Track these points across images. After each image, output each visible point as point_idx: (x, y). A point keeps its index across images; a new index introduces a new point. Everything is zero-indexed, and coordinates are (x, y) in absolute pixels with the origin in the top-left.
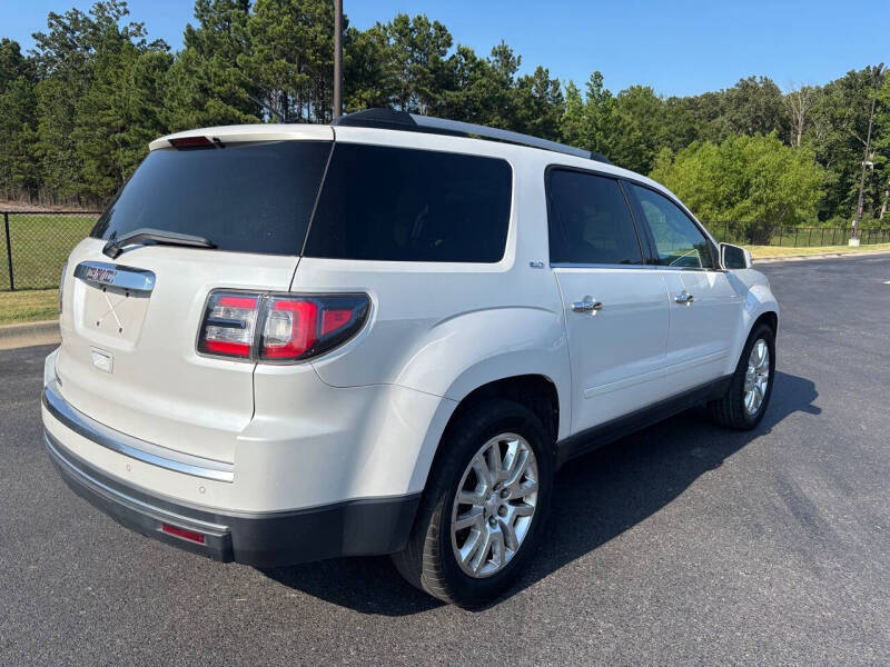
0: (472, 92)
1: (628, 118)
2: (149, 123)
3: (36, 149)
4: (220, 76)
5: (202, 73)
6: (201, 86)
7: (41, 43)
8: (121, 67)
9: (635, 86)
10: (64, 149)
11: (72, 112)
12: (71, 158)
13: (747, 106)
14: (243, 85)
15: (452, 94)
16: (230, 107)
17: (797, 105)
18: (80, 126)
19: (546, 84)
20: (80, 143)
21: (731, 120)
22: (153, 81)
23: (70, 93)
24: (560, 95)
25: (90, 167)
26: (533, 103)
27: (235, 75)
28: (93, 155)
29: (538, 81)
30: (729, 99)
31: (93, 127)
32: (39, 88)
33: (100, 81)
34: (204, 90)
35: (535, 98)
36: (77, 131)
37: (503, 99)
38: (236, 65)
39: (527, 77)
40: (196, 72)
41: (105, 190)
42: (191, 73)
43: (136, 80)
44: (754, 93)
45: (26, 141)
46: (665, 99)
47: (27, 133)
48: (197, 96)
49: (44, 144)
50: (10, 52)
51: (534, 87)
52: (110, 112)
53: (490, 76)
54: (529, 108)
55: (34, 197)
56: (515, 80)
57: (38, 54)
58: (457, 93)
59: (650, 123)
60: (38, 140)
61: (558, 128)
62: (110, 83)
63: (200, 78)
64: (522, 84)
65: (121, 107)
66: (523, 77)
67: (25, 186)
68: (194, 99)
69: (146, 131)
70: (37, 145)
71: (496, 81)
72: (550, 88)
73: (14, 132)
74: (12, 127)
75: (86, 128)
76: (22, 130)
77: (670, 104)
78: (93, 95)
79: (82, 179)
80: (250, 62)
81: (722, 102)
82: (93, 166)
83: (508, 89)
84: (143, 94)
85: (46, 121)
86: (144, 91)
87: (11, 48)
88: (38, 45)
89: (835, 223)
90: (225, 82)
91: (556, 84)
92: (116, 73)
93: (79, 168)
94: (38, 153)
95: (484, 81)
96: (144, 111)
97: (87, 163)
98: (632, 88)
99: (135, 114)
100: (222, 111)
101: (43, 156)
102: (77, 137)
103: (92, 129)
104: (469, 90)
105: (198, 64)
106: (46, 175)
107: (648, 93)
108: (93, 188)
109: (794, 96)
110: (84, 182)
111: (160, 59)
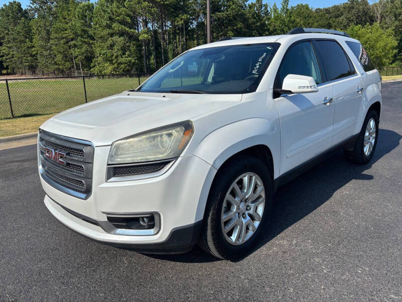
0: (229, 12)
1: (298, 20)
2: (86, 36)
3: (34, 51)
4: (118, 12)
5: (109, 11)
6: (110, 17)
7: (32, 2)
8: (69, 11)
9: (299, 4)
10: (46, 50)
11: (48, 33)
12: (50, 54)
13: (354, 11)
14: (128, 15)
15: (220, 14)
16: (123, 26)
17: (377, 9)
18: (53, 39)
19: (261, 6)
20: (54, 47)
21: (346, 18)
22: (86, 16)
23: (47, 24)
24: (268, 11)
25: (59, 58)
26: (255, 16)
27: (124, 11)
28: (60, 52)
29: (257, 5)
30: (345, 8)
31: (59, 39)
32: (31, 23)
33: (61, 18)
34: (111, 19)
35: (256, 13)
36: (51, 42)
37: (243, 15)
38: (124, 7)
39: (252, 3)
40: (107, 11)
41: (66, 68)
42: (105, 11)
43: (78, 16)
44: (357, 4)
45: (28, 48)
46: (314, 10)
47: (29, 44)
48: (108, 22)
49: (37, 49)
50: (17, 7)
51: (256, 8)
52: (67, 32)
53: (236, 4)
54: (255, 18)
55: (34, 73)
56: (247, 5)
57: (32, 7)
58: (222, 13)
59: (309, 21)
60: (33, 47)
61: (267, 27)
62: (65, 19)
63: (109, 14)
64: (250, 7)
65: (73, 29)
66: (250, 3)
67: (29, 68)
68: (107, 23)
69: (85, 40)
70: (33, 49)
71: (239, 6)
72: (263, 8)
73: (22, 44)
74: (21, 42)
75: (56, 40)
76: (26, 43)
77: (317, 12)
78: (58, 24)
79: (56, 63)
80: (131, 5)
81: (341, 9)
82: (61, 57)
83: (244, 10)
84: (81, 23)
85: (36, 38)
86: (82, 21)
87: (18, 5)
88: (31, 3)
89: (397, 65)
90: (120, 14)
91: (266, 6)
92: (68, 14)
93: (54, 59)
94: (34, 53)
95: (234, 6)
96: (83, 30)
97: (57, 56)
98: (298, 5)
99: (79, 32)
100: (120, 29)
101: (37, 54)
102: (52, 44)
103: (58, 41)
104: (227, 11)
105: (107, 7)
106: (39, 62)
107: (307, 7)
108: (61, 67)
109: (375, 5)
110: (57, 65)
111: (88, 6)
